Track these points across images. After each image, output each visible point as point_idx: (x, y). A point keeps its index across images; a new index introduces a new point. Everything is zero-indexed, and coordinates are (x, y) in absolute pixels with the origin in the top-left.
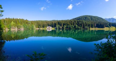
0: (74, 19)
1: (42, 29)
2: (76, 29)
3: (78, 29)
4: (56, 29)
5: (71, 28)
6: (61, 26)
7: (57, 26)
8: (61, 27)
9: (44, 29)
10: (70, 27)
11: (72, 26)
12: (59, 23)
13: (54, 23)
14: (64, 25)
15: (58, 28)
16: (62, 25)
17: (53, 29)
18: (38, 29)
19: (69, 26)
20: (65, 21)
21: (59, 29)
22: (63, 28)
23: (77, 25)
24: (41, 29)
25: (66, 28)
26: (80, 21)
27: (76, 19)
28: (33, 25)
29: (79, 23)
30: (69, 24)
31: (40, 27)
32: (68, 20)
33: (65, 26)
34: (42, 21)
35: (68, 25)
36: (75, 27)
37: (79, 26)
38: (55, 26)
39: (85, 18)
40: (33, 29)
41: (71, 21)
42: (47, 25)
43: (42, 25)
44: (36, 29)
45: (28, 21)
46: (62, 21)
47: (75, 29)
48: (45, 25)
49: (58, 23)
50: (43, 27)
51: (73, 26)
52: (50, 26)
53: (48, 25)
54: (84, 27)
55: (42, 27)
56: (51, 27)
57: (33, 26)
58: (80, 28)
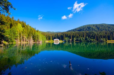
2: (88, 41)
3: (91, 41)
4: (65, 41)
5: (82, 41)
8: (71, 40)
11: (83, 39)
15: (67, 41)
16: (71, 37)
19: (79, 39)
21: (69, 41)
22: (73, 40)
25: (76, 41)
33: (75, 39)
36: (86, 39)
47: (86, 41)
54: (97, 40)
56: (59, 40)
58: (94, 41)
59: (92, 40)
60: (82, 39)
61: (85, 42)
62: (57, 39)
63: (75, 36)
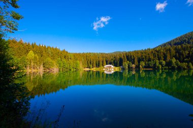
0: (165, 45)
1: (94, 69)
2: (173, 69)
3: (180, 69)
4: (123, 69)
5: (158, 67)
6: (133, 63)
7: (126, 64)
8: (134, 66)
9: (98, 69)
10: (155, 65)
11: (160, 63)
12: (129, 57)
13: (118, 57)
14: (139, 61)
15: (127, 68)
16: (136, 60)
17: (117, 69)
18: (88, 69)
19: (152, 63)
20: (142, 52)
21: (130, 69)
22: (138, 67)
23: (174, 60)
24: (92, 69)
25: (145, 67)
26: (184, 49)
27: (169, 43)
28: (78, 62)
29: (181, 54)
30: (152, 57)
31: (91, 66)
32: (149, 49)
33: (143, 63)
34: (94, 54)
35: (149, 60)
36: (169, 64)
37: (182, 62)
38: (121, 64)
40: (77, 70)
41: (158, 52)
42: (105, 62)
43: (95, 62)
44: (83, 69)
45: (67, 52)
46: (136, 52)
48: (101, 63)
49: (127, 57)
50: (98, 65)
51: (164, 62)
52: (110, 64)
53: (107, 62)
55: (95, 65)
56: (112, 66)
57: (77, 64)
58: (188, 67)
59: (184, 65)
60: (157, 64)
61: (165, 69)
62: (110, 65)
63: (143, 59)
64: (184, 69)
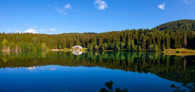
2: (128, 51)
5: (117, 49)
6: (98, 45)
10: (115, 46)
15: (92, 49)
18: (58, 50)
19: (112, 45)
24: (62, 50)
25: (108, 49)
31: (61, 47)
33: (105, 45)
39: (179, 25)
43: (64, 43)
56: (81, 48)
58: (138, 49)
61: (122, 51)
62: (78, 46)
64: (135, 51)
